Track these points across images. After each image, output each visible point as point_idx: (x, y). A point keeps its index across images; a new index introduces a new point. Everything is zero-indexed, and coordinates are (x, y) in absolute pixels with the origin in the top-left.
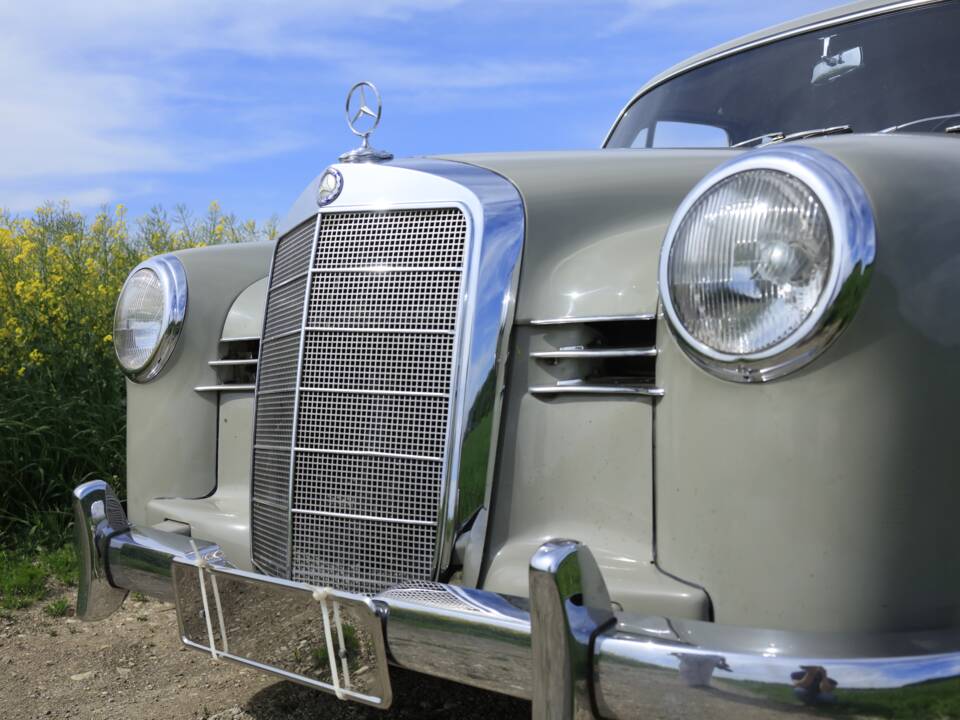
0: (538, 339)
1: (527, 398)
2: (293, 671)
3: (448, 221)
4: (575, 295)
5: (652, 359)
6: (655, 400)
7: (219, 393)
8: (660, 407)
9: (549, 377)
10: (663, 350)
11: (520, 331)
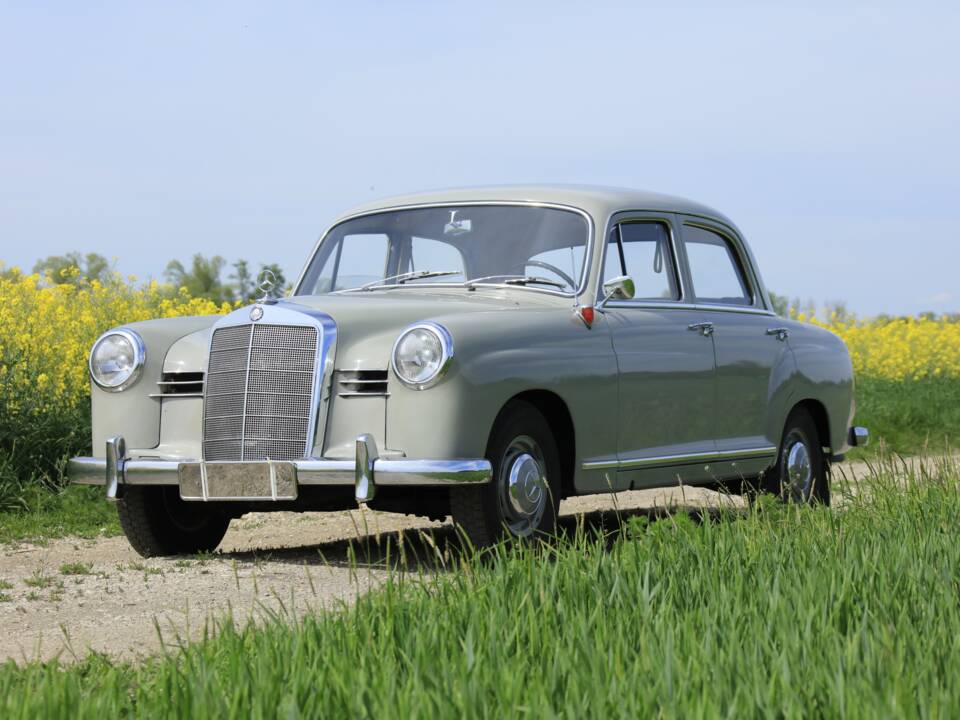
0: (341, 376)
1: (337, 397)
2: (242, 495)
3: (311, 332)
4: (359, 361)
5: (386, 384)
6: (387, 397)
7: (161, 398)
8: (389, 400)
9: (345, 390)
10: (391, 380)
11: (335, 373)
